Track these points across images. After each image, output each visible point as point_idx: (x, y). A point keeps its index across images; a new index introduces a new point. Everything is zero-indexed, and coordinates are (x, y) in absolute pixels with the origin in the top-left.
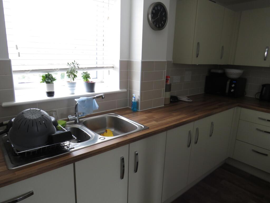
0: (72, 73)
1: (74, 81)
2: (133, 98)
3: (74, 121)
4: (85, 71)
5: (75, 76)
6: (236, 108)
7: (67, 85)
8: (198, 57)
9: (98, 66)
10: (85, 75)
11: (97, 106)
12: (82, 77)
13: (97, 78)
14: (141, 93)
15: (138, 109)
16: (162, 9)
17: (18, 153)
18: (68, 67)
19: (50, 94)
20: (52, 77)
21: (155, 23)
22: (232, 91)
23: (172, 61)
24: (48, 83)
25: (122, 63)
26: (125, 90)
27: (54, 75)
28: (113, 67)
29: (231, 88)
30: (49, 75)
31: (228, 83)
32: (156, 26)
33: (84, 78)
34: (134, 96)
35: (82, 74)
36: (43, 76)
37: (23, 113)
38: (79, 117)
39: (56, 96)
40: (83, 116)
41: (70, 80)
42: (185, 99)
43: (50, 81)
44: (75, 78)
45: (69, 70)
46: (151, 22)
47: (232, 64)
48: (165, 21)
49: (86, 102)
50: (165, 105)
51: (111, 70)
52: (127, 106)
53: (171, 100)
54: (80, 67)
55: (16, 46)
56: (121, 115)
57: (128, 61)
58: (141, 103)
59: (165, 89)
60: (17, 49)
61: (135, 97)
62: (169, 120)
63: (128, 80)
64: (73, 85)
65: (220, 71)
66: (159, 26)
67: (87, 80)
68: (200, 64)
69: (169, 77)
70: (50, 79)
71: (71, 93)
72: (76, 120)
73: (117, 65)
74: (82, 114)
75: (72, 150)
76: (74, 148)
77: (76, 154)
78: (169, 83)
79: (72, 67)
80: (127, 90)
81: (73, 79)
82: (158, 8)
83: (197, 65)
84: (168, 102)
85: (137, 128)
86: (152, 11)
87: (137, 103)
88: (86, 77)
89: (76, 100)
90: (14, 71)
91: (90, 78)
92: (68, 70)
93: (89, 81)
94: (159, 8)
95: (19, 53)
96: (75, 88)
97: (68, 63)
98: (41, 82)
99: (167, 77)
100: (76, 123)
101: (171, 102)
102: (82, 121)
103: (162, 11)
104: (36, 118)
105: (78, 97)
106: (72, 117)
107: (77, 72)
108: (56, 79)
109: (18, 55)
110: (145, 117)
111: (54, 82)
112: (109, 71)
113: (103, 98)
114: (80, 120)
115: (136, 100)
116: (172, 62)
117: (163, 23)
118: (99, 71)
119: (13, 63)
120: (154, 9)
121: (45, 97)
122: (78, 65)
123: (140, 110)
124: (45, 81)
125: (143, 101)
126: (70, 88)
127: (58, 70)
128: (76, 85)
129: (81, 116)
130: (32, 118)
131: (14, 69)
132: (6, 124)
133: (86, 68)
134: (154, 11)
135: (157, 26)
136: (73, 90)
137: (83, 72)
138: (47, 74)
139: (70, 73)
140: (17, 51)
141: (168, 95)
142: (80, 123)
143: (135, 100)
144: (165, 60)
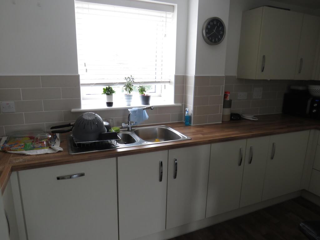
0: (129, 87)
1: (131, 94)
2: (186, 112)
3: (127, 129)
4: (141, 85)
5: (131, 89)
6: (312, 131)
7: (124, 97)
8: (264, 71)
9: (156, 81)
10: (140, 88)
11: (147, 116)
12: (138, 90)
13: (155, 92)
14: (194, 108)
15: (191, 124)
16: (218, 24)
17: (77, 144)
18: (125, 81)
19: (110, 104)
20: (112, 90)
21: (210, 38)
22: (313, 111)
23: (237, 75)
24: (108, 94)
25: (176, 77)
26: (180, 104)
27: (114, 88)
28: (170, 82)
29: (312, 107)
30: (109, 88)
31: (309, 102)
32: (211, 41)
33: (140, 92)
34: (187, 110)
35: (138, 88)
36: (104, 89)
37: (82, 115)
38: (132, 126)
39: (115, 106)
40: (135, 125)
41: (127, 93)
42: (249, 117)
43: (109, 93)
44: (131, 90)
45: (127, 84)
46: (205, 37)
47: (316, 79)
48: (222, 36)
49: (137, 112)
50: (222, 122)
51: (167, 85)
52: (182, 120)
53: (232, 118)
54: (135, 81)
55: (85, 63)
56: (172, 128)
57: (184, 76)
58: (194, 117)
59: (223, 104)
60: (85, 66)
61: (188, 112)
62: (217, 134)
63: (183, 95)
64: (129, 97)
65: (301, 88)
66: (215, 40)
67: (142, 93)
68: (272, 79)
69: (229, 93)
70: (110, 91)
71: (127, 104)
72: (128, 128)
73: (173, 80)
74: (134, 123)
75: (118, 147)
76: (119, 147)
77: (119, 150)
78: (228, 99)
79: (128, 81)
80: (182, 105)
81: (130, 92)
82: (213, 23)
83: (269, 80)
84: (227, 119)
85: (180, 138)
86: (207, 26)
87: (190, 117)
88: (142, 90)
89: (129, 110)
90: (81, 84)
91: (146, 92)
92: (125, 84)
93: (145, 95)
94: (215, 23)
95: (87, 69)
96: (131, 100)
97: (125, 78)
98: (102, 94)
99: (225, 92)
100: (128, 130)
101: (231, 119)
102: (134, 130)
103: (218, 25)
104: (90, 119)
105: (131, 108)
106: (125, 125)
107: (133, 85)
108: (115, 92)
109: (85, 70)
110: (194, 131)
111: (113, 94)
112: (165, 85)
113: (151, 109)
114: (132, 128)
115: (190, 114)
116: (237, 77)
117: (219, 37)
118: (158, 85)
119: (81, 78)
120: (209, 24)
121: (105, 107)
122: (133, 79)
123: (193, 124)
124: (106, 93)
125: (196, 116)
126: (126, 100)
127: (117, 84)
128: (133, 97)
129: (134, 125)
130: (88, 119)
131: (81, 82)
132: (72, 125)
133: (142, 82)
134: (209, 27)
135: (213, 40)
136: (130, 101)
137: (140, 86)
138: (108, 87)
139: (127, 86)
140: (85, 68)
141: (227, 112)
142: (132, 130)
143: (188, 114)
144: (224, 75)
